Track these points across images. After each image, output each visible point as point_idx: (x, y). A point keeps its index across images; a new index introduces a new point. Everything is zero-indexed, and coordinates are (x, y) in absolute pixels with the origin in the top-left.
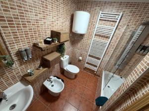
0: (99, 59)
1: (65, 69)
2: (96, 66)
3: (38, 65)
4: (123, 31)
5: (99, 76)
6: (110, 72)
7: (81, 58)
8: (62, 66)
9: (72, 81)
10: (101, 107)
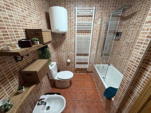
0: (87, 55)
1: (56, 78)
2: (86, 63)
3: (17, 87)
4: (99, 23)
5: (92, 72)
6: (99, 64)
7: (69, 61)
8: (52, 77)
9: (69, 90)
10: (113, 99)
